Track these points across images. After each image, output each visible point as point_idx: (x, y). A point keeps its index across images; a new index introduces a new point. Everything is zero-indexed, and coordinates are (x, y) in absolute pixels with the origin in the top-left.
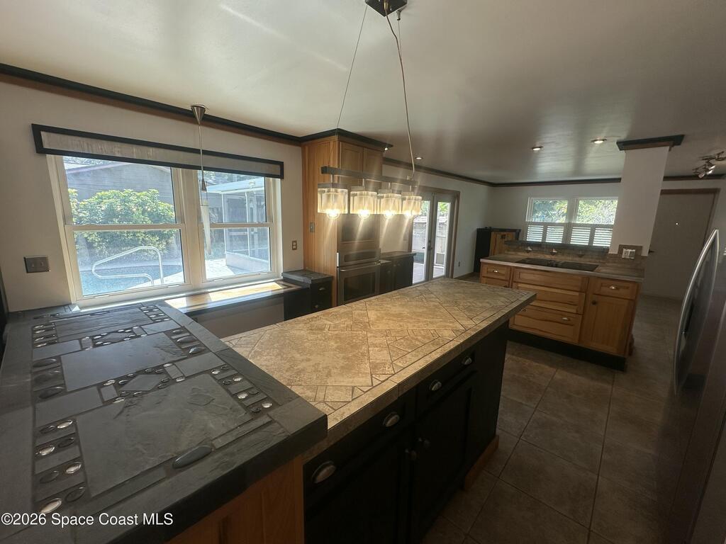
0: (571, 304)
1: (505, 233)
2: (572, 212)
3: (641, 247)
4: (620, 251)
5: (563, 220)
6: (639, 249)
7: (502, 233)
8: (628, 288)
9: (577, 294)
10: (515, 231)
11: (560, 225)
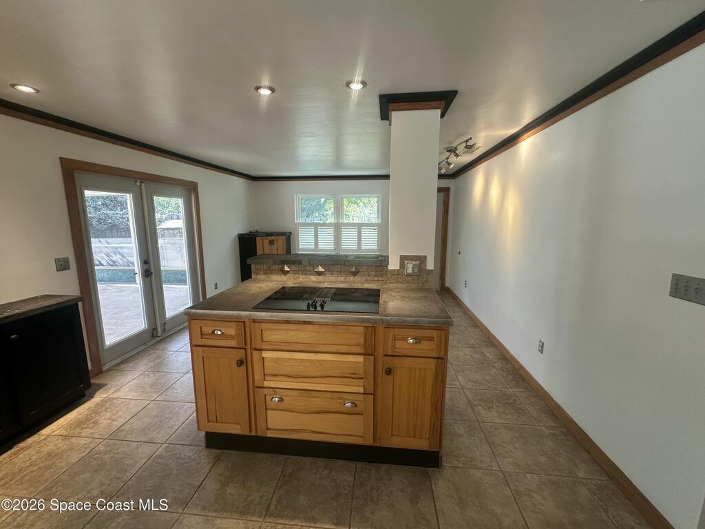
0: (353, 376)
1: (273, 238)
2: (339, 210)
3: (426, 257)
4: (402, 265)
5: (331, 220)
6: (423, 259)
7: (270, 238)
8: (431, 339)
9: (360, 359)
10: (283, 234)
11: (330, 225)
